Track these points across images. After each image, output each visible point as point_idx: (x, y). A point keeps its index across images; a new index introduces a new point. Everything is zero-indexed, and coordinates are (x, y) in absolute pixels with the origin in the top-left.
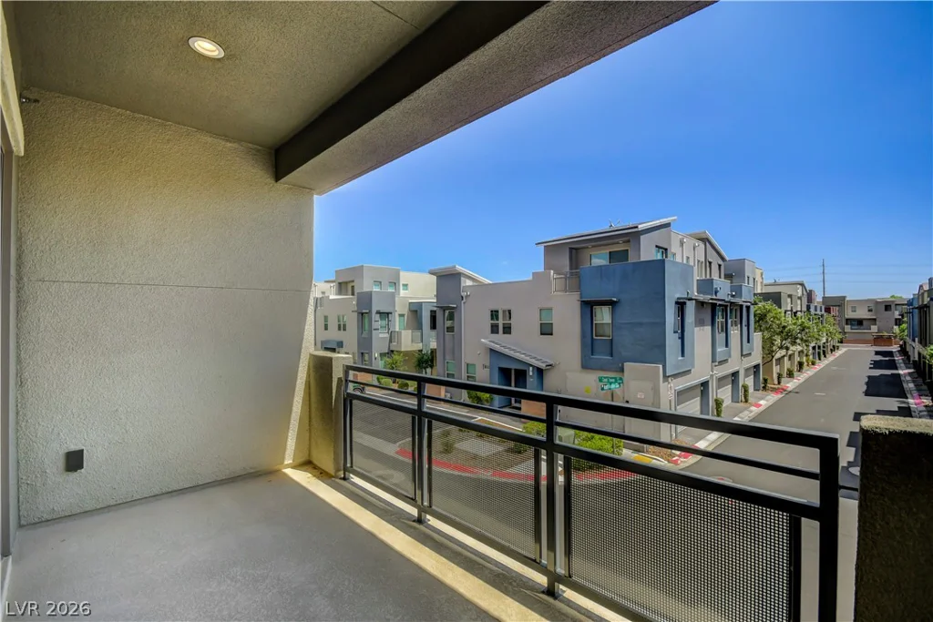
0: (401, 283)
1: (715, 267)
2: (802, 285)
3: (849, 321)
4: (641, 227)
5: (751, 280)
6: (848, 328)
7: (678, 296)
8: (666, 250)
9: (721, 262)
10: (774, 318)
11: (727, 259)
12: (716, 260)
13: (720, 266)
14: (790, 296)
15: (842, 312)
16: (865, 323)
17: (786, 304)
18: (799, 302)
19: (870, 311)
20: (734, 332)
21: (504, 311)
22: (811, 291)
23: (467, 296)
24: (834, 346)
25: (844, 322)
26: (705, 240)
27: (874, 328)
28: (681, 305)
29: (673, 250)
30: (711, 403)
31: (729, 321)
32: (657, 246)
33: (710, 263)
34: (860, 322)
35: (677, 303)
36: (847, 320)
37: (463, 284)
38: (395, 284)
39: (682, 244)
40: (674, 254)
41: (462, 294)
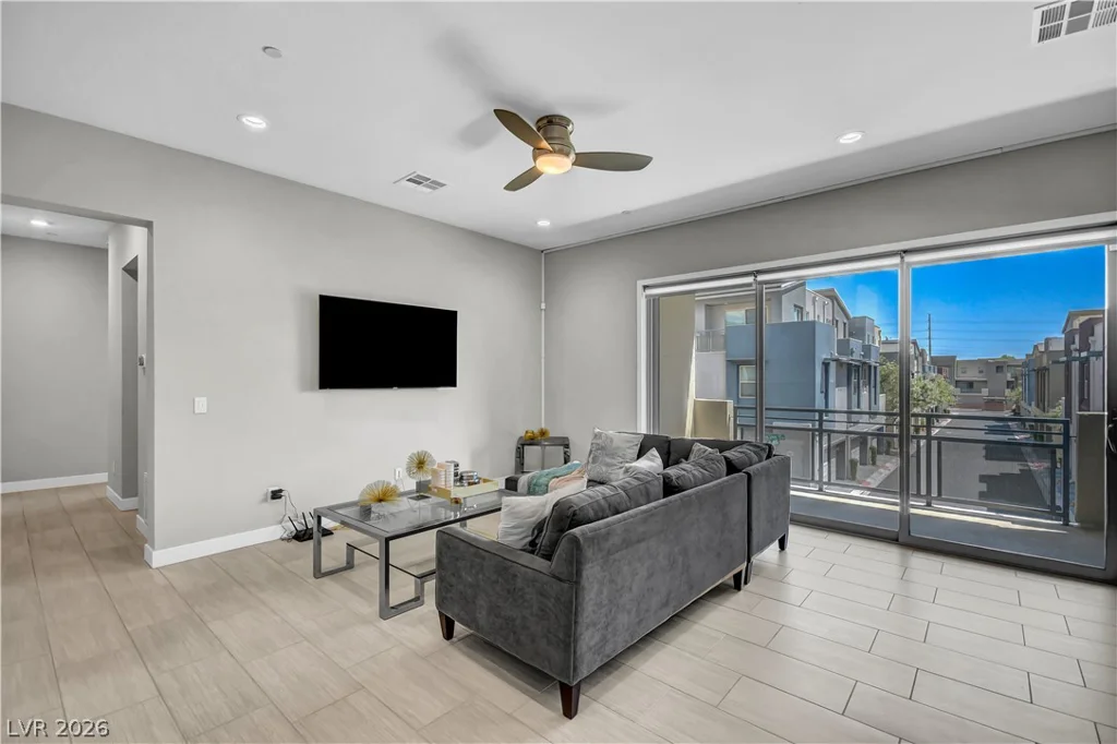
1: (841, 325)
3: (958, 383)
4: (784, 286)
5: (871, 338)
7: (824, 356)
8: (801, 309)
9: (845, 321)
11: (852, 316)
12: (841, 319)
13: (845, 324)
15: (953, 373)
16: (975, 385)
19: (981, 372)
20: (865, 393)
24: (945, 410)
26: (833, 297)
27: (985, 392)
28: (826, 365)
29: (807, 309)
30: (847, 464)
31: (861, 381)
32: (795, 306)
33: (837, 322)
34: (970, 385)
35: (823, 363)
39: (814, 302)
40: (808, 313)
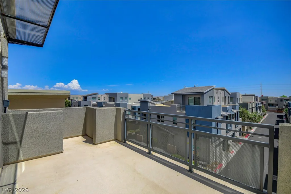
0: (129, 97)
2: (254, 95)
3: (269, 104)
4: (204, 92)
5: (238, 99)
6: (269, 107)
7: (216, 117)
8: (212, 96)
10: (246, 113)
13: (229, 97)
14: (251, 103)
15: (267, 102)
16: (274, 105)
17: (249, 107)
18: (253, 104)
19: (276, 101)
21: (161, 116)
22: (257, 97)
23: (150, 109)
24: (264, 114)
25: (267, 105)
26: (224, 90)
27: (277, 107)
29: (214, 96)
31: (232, 118)
32: (209, 96)
33: (226, 97)
36: (268, 104)
37: (149, 105)
38: (127, 98)
39: (217, 93)
40: (215, 100)
41: (148, 108)
